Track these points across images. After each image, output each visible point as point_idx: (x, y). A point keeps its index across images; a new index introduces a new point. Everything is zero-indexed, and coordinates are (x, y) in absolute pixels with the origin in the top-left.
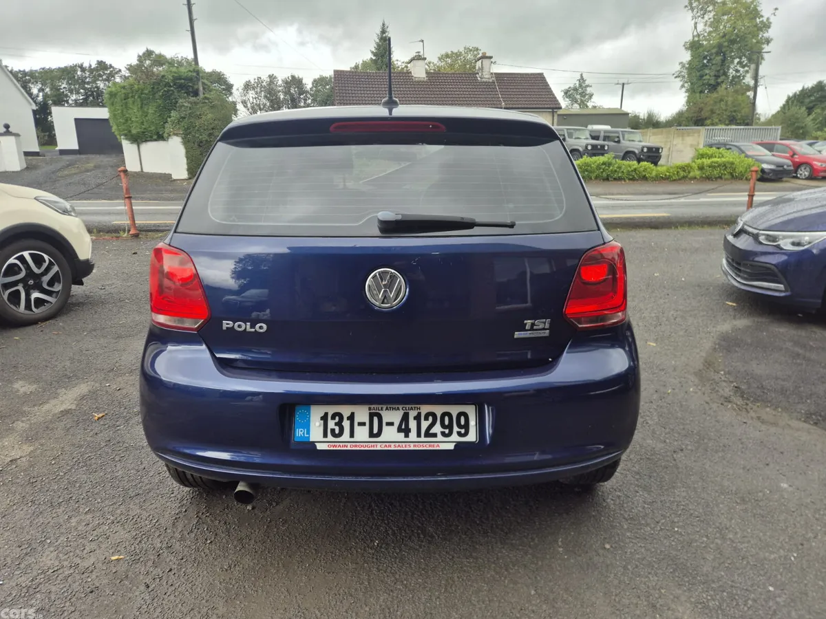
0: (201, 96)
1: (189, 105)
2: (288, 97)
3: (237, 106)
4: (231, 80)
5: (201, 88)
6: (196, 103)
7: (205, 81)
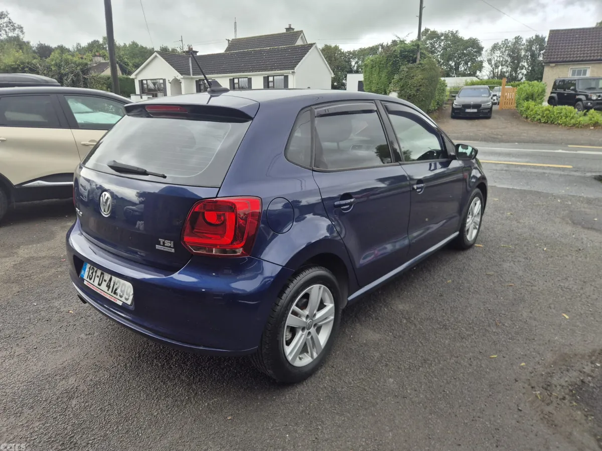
0: (418, 62)
1: (407, 70)
2: (529, 54)
3: (484, 64)
4: (483, 44)
5: (419, 57)
6: (412, 68)
7: (424, 52)
